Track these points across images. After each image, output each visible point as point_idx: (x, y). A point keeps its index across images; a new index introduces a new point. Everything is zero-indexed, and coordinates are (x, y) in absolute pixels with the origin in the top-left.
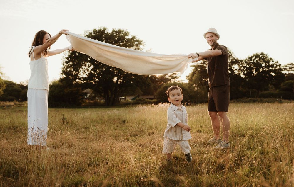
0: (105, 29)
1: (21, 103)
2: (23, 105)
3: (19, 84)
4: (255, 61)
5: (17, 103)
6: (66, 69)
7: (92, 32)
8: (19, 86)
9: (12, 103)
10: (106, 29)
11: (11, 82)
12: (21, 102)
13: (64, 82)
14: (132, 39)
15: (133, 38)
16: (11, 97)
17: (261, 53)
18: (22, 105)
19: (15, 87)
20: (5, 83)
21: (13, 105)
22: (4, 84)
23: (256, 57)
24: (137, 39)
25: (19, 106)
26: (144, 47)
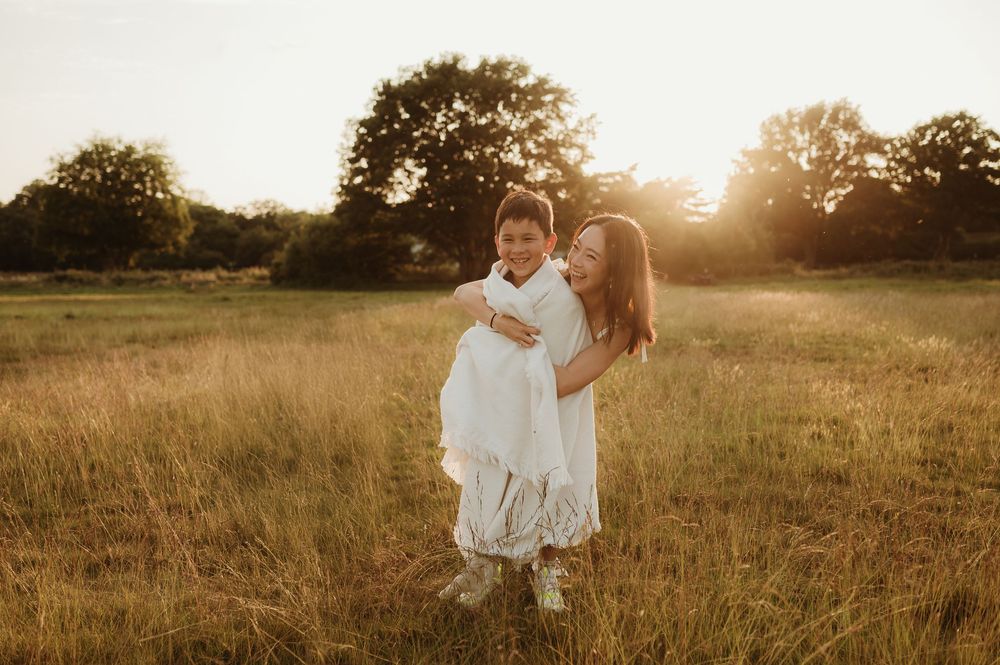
0: (456, 60)
1: (233, 275)
2: (240, 279)
3: (233, 211)
4: (938, 139)
5: (224, 273)
6: (351, 180)
7: (421, 69)
8: (232, 221)
9: (211, 276)
10: (459, 60)
11: (209, 207)
12: (234, 271)
13: (345, 216)
14: (535, 86)
15: (542, 82)
16: (211, 254)
17: (958, 114)
18: (237, 282)
19: (220, 221)
20: (192, 217)
21: (214, 282)
22: (189, 219)
23: (941, 128)
24: (553, 84)
25: (229, 282)
26: (573, 109)
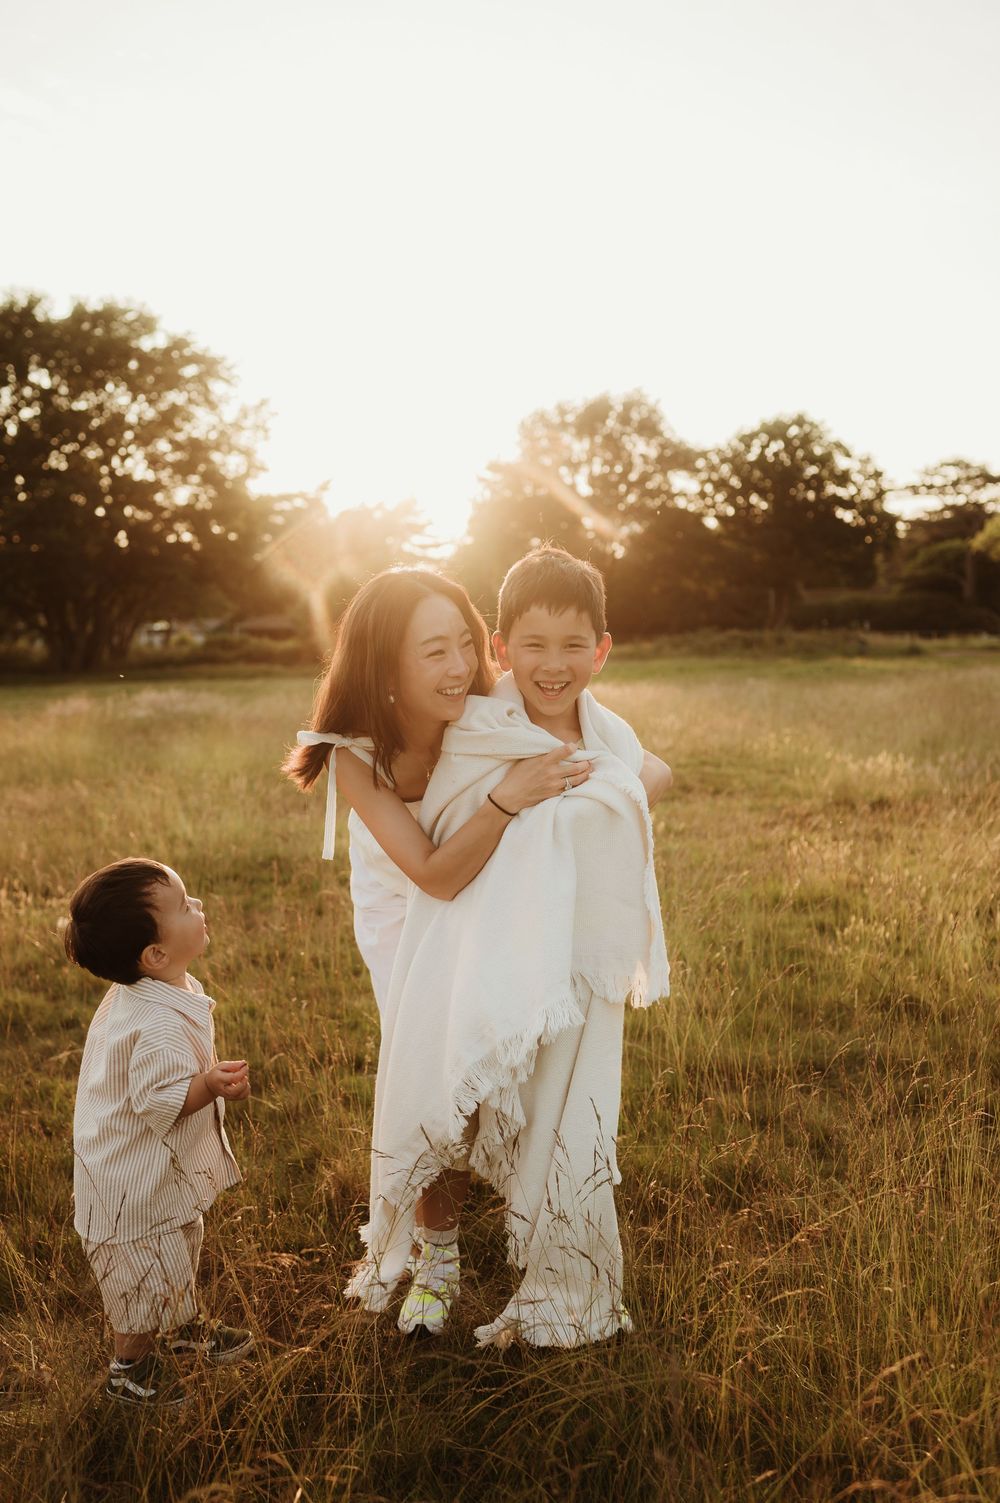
0: (33, 303)
4: (769, 453)
10: (36, 303)
14: (167, 352)
15: (178, 344)
17: (795, 417)
23: (773, 437)
26: (231, 391)
